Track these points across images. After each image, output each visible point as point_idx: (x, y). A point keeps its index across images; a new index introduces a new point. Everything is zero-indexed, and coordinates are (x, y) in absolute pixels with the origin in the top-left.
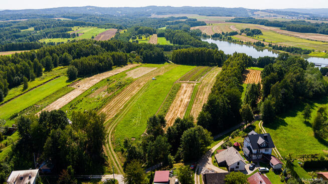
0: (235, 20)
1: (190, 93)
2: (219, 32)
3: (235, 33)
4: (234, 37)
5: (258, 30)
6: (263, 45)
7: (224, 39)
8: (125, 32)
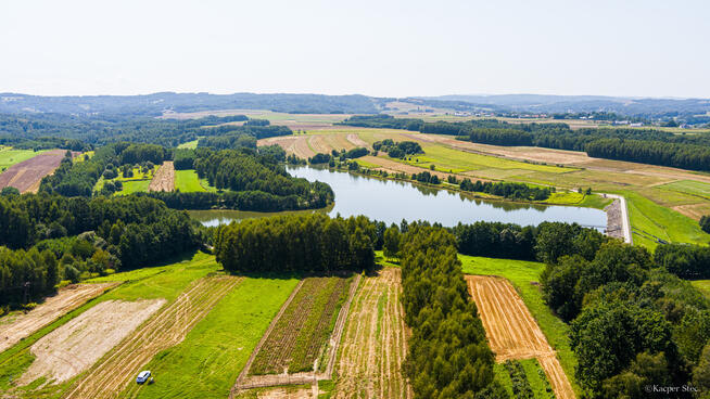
0: (354, 122)
2: (326, 151)
3: (362, 153)
4: (362, 161)
5: (414, 144)
6: (436, 181)
7: (339, 166)
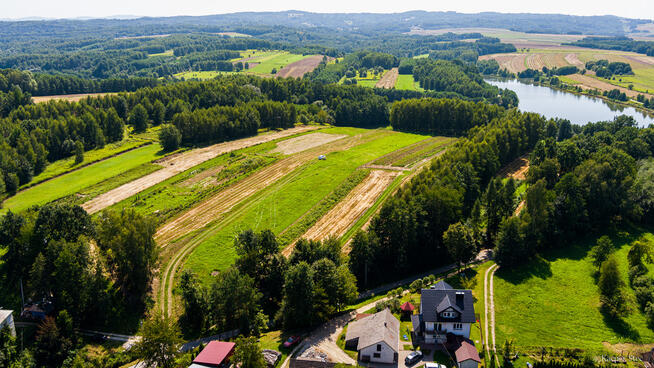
0: (584, 43)
1: (379, 190)
2: (538, 67)
3: (571, 70)
4: (565, 79)
5: (624, 65)
6: (624, 98)
7: (543, 81)
8: (337, 61)
